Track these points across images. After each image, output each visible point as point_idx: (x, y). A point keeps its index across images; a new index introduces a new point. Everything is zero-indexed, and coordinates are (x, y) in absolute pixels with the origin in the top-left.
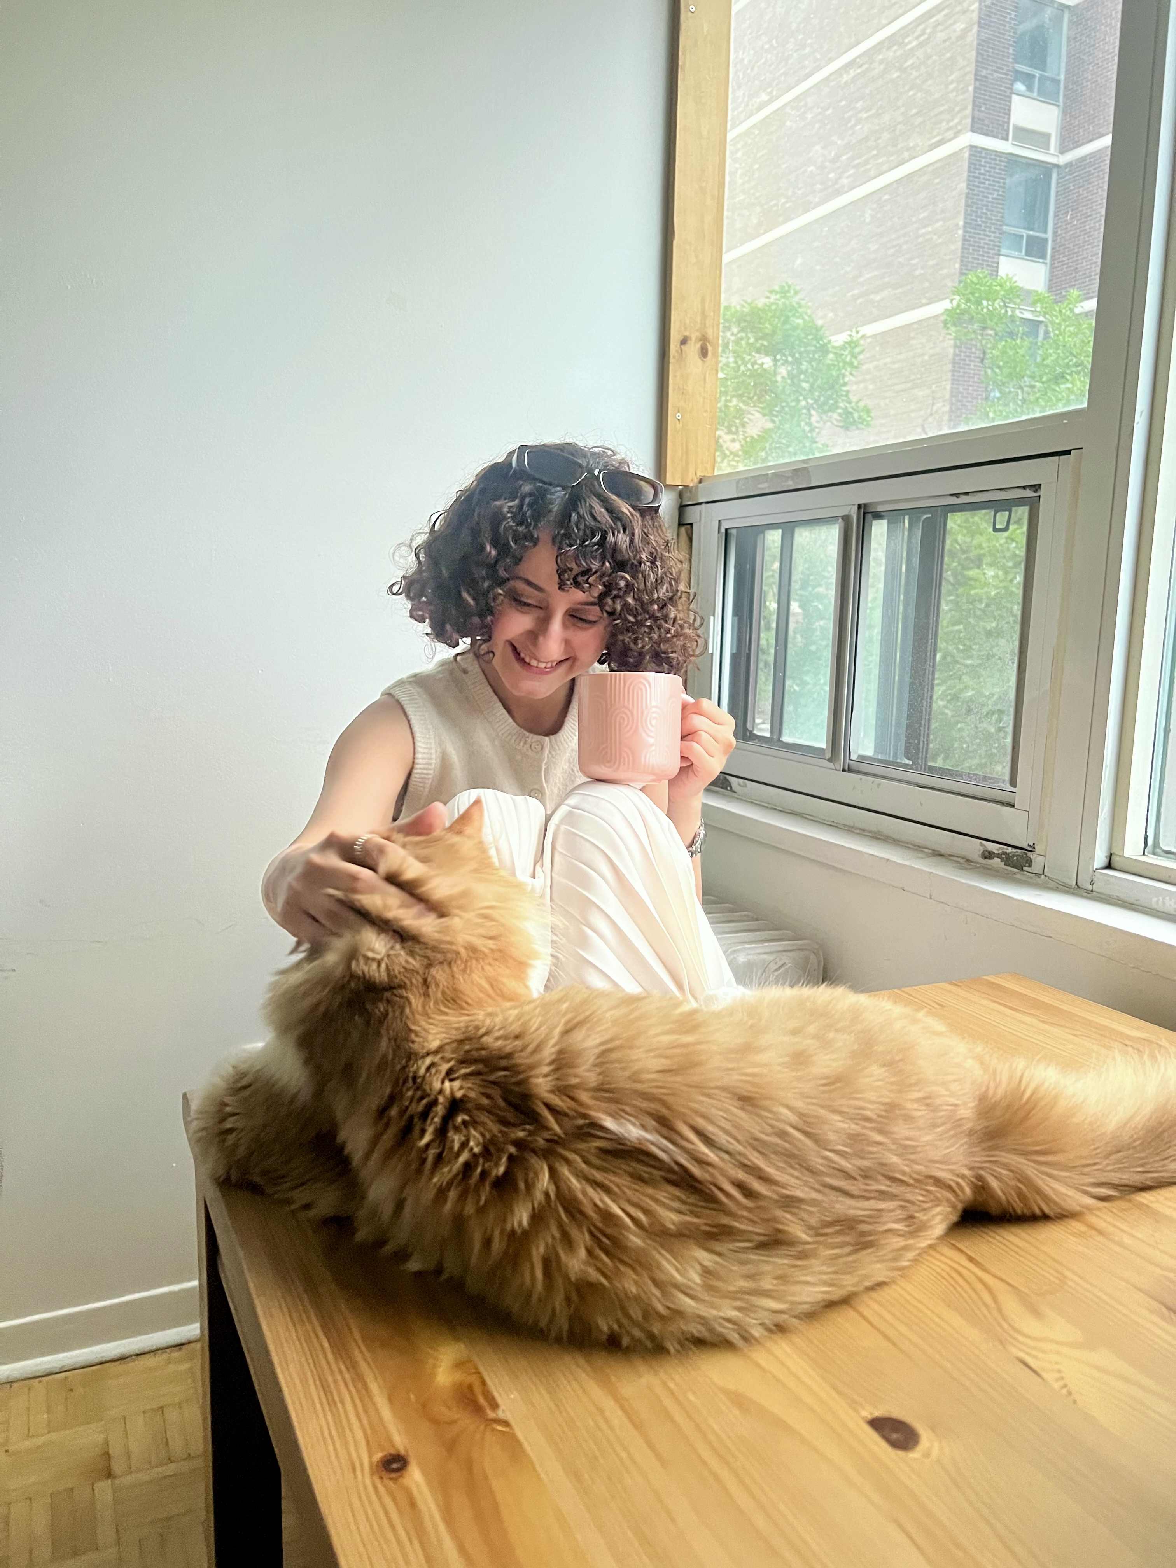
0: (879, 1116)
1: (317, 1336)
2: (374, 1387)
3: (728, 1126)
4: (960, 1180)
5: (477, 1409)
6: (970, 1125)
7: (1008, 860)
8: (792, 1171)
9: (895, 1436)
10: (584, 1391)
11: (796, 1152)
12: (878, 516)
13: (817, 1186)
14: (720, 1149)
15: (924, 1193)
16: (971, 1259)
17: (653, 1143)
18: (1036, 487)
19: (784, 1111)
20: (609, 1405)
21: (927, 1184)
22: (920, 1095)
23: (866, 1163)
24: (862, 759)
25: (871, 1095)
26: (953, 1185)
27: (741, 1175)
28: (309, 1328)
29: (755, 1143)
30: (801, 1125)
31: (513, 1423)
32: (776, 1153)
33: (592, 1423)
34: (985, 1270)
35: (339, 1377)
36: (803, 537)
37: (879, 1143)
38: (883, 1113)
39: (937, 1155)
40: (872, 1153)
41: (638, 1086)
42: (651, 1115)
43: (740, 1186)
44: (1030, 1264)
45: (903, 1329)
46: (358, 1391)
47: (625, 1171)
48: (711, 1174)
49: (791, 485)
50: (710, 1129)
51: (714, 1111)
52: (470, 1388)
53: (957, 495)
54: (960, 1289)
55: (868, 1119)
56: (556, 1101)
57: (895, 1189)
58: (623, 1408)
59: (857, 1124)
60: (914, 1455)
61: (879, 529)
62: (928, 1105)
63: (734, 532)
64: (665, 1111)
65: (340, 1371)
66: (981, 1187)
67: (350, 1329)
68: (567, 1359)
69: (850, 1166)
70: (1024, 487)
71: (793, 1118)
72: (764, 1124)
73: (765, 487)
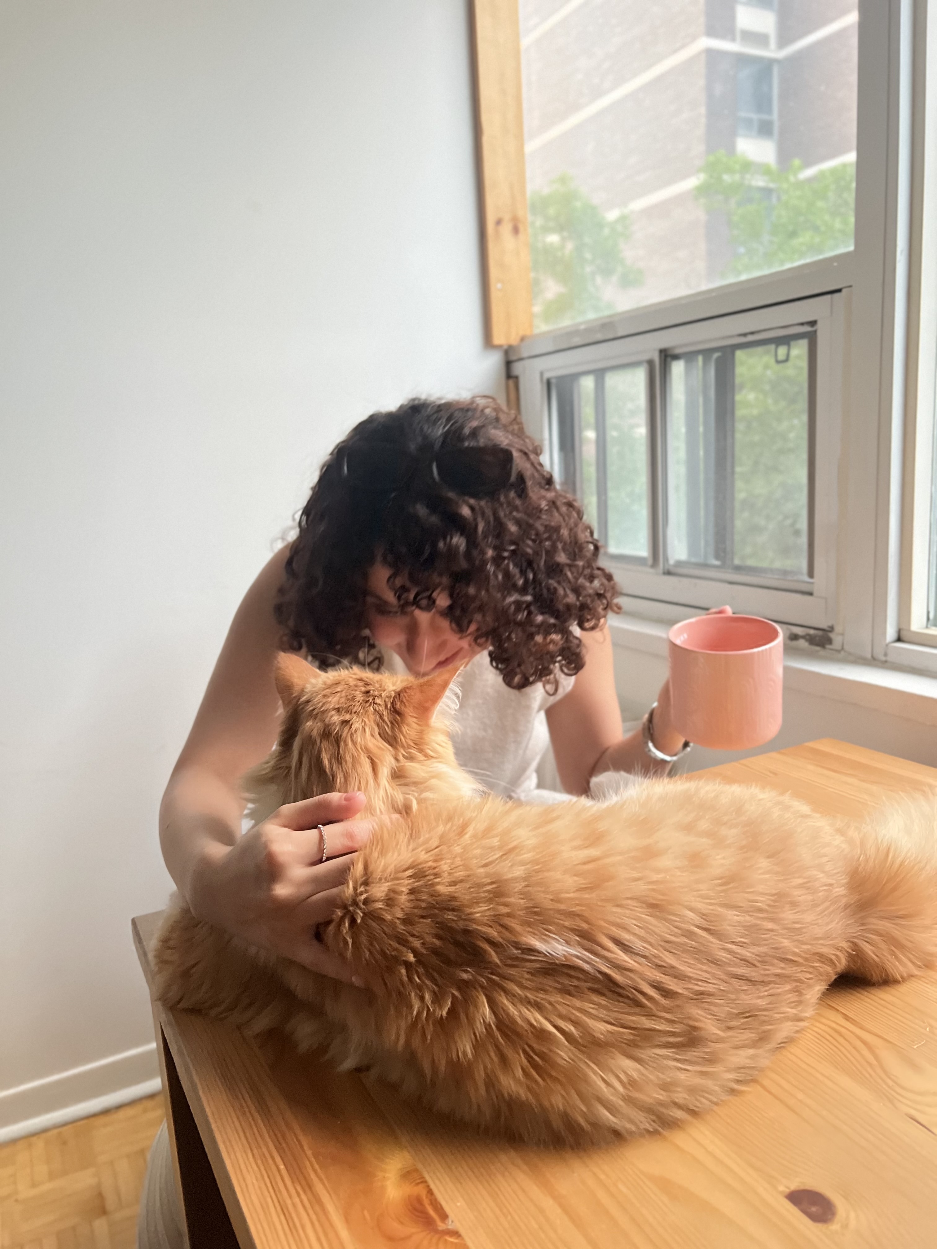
0: (769, 906)
1: (273, 1158)
2: (330, 1207)
3: (642, 933)
4: (838, 953)
5: (428, 1223)
6: (844, 900)
7: (810, 640)
8: (700, 966)
9: (814, 1209)
10: (524, 1191)
11: (702, 948)
12: (676, 357)
13: (723, 977)
14: (638, 954)
15: (811, 970)
16: (846, 1018)
17: (578, 957)
18: (813, 323)
19: (690, 914)
20: (548, 1203)
21: (813, 962)
22: (800, 881)
23: (763, 949)
24: (679, 564)
25: (761, 888)
26: (833, 957)
27: (658, 976)
28: (265, 1150)
29: (666, 945)
30: (705, 924)
31: (462, 1231)
32: (685, 951)
33: (535, 1226)
34: (862, 1028)
35: (297, 1200)
36: (613, 380)
37: (772, 930)
38: (772, 903)
39: (819, 931)
40: (765, 940)
41: (562, 907)
42: (573, 930)
43: (657, 987)
44: (900, 1017)
45: (801, 1096)
46: (316, 1213)
47: (555, 988)
48: (631, 979)
49: (599, 336)
50: (625, 936)
51: (627, 921)
52: (419, 1200)
53: (745, 335)
54: (843, 1049)
55: (760, 910)
56: (493, 933)
57: (789, 970)
58: (561, 1205)
59: (751, 916)
60: (835, 1227)
61: (678, 368)
62: (808, 889)
63: (553, 381)
64: (585, 926)
65: (298, 1194)
66: (856, 955)
67: (302, 1146)
68: (503, 1158)
69: (748, 954)
70: (802, 324)
71: (698, 920)
72: (671, 927)
73: (577, 341)
